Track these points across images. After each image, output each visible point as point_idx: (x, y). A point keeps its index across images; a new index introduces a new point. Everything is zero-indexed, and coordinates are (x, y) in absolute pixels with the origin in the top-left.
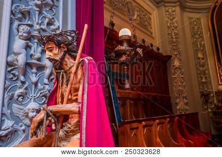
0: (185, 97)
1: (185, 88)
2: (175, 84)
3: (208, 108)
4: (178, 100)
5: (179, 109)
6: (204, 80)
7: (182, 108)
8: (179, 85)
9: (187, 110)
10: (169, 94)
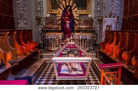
0: (25, 19)
1: (25, 12)
2: (18, 9)
3: (39, 27)
4: (20, 20)
5: (20, 27)
6: (39, 9)
7: (22, 27)
8: (21, 10)
9: (25, 28)
10: (13, 16)
